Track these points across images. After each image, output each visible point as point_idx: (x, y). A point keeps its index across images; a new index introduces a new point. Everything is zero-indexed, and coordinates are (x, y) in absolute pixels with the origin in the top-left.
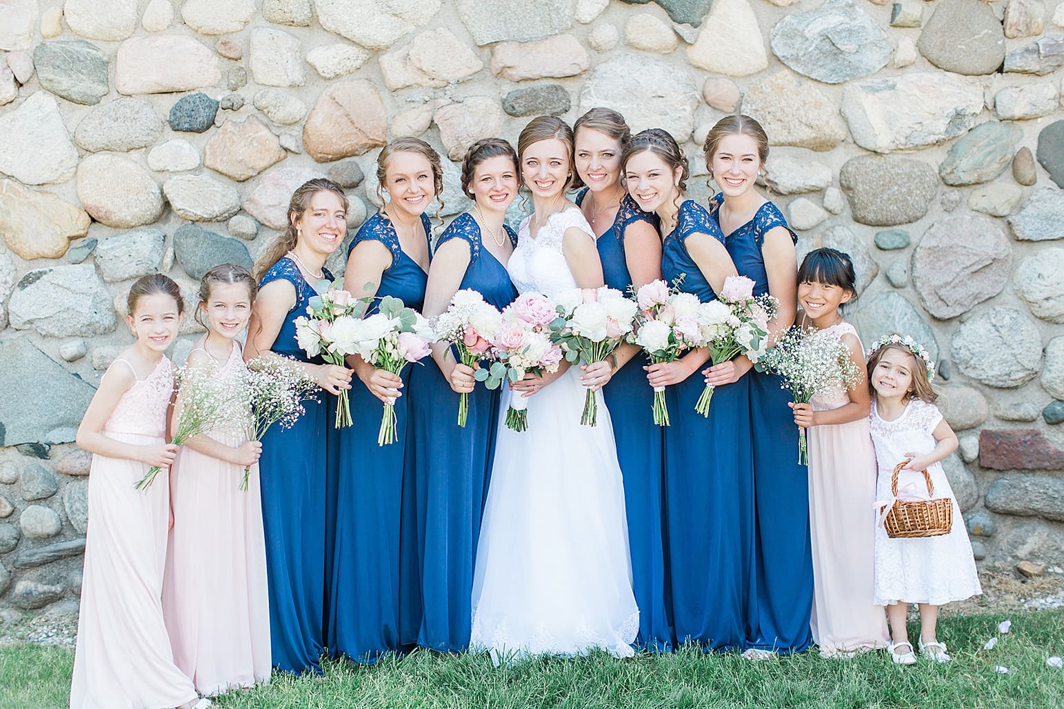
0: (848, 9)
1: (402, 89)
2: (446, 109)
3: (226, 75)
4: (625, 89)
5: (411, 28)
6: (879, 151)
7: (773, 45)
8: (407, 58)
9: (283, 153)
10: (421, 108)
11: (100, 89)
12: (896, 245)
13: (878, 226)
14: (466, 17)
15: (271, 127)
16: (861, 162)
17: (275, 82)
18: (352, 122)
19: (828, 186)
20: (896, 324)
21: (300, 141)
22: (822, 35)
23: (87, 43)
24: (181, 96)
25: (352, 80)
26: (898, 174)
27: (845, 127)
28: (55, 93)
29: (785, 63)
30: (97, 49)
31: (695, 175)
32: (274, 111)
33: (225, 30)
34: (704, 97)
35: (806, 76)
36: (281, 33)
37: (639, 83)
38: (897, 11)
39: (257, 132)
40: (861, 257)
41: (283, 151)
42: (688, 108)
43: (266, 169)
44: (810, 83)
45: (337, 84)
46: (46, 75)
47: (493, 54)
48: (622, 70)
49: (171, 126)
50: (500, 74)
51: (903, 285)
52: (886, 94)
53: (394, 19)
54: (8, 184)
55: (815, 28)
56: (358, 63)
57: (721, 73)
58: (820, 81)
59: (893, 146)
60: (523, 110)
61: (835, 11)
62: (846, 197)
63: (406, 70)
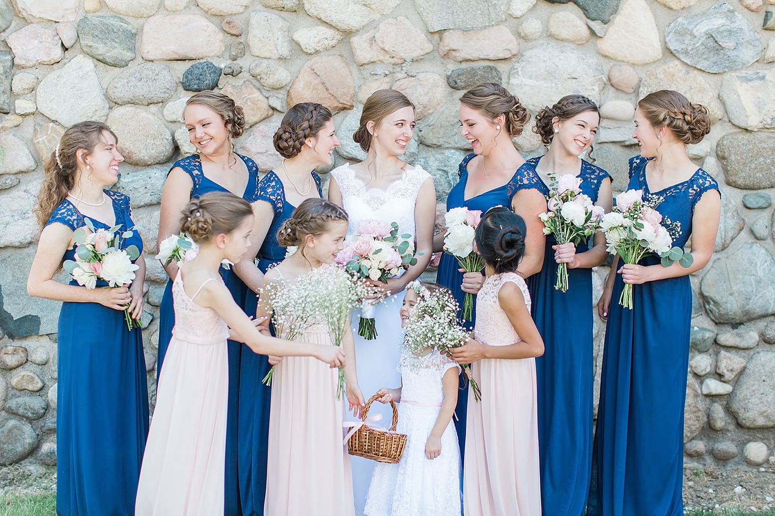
0: (729, 14)
1: (368, 64)
2: (402, 81)
3: (228, 47)
4: (546, 71)
5: (377, 16)
6: (749, 129)
7: (667, 40)
8: (373, 40)
9: (271, 112)
10: (381, 80)
11: (128, 55)
12: (760, 205)
13: (746, 189)
14: (422, 9)
15: (263, 91)
16: (734, 137)
17: (267, 55)
18: (327, 89)
19: (706, 155)
20: (758, 269)
21: (285, 103)
22: (707, 34)
23: (120, 18)
24: (191, 63)
25: (328, 56)
26: (764, 148)
27: (722, 109)
28: (93, 57)
29: (677, 55)
30: (128, 23)
31: (600, 142)
32: (265, 78)
33: (230, 12)
34: (609, 80)
35: (692, 66)
36: (274, 16)
37: (557, 66)
38: (769, 17)
39: (251, 94)
40: (731, 214)
41: (271, 109)
42: (596, 88)
43: (256, 123)
44: (696, 72)
45: (316, 59)
46: (87, 42)
47: (441, 39)
48: (544, 56)
49: (183, 87)
50: (447, 55)
51: (764, 238)
52: (757, 83)
53: (364, 8)
54: (52, 127)
55: (702, 28)
56: (335, 41)
57: (624, 62)
58: (704, 71)
59: (761, 126)
60: (463, 84)
61: (718, 15)
62: (720, 165)
63: (372, 49)
